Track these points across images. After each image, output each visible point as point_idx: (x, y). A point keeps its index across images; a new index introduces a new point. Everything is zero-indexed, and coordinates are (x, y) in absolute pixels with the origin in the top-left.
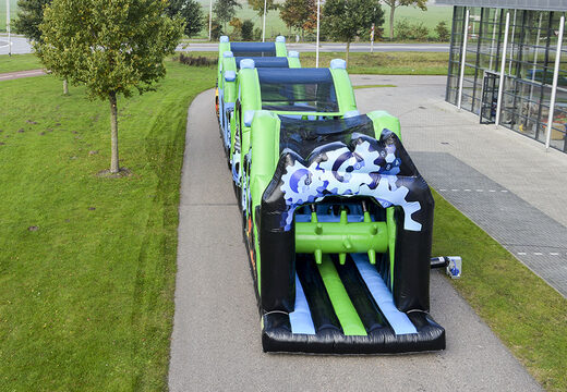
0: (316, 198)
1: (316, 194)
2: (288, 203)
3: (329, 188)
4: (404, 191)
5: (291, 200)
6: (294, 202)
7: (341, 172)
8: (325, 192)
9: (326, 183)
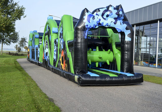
0: (96, 26)
1: (96, 24)
2: (86, 27)
3: (101, 22)
4: (125, 25)
5: (87, 25)
6: (88, 27)
7: (105, 17)
8: (99, 24)
9: (100, 20)
